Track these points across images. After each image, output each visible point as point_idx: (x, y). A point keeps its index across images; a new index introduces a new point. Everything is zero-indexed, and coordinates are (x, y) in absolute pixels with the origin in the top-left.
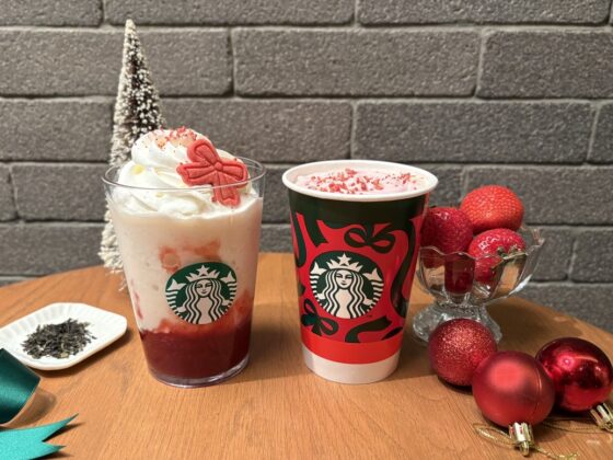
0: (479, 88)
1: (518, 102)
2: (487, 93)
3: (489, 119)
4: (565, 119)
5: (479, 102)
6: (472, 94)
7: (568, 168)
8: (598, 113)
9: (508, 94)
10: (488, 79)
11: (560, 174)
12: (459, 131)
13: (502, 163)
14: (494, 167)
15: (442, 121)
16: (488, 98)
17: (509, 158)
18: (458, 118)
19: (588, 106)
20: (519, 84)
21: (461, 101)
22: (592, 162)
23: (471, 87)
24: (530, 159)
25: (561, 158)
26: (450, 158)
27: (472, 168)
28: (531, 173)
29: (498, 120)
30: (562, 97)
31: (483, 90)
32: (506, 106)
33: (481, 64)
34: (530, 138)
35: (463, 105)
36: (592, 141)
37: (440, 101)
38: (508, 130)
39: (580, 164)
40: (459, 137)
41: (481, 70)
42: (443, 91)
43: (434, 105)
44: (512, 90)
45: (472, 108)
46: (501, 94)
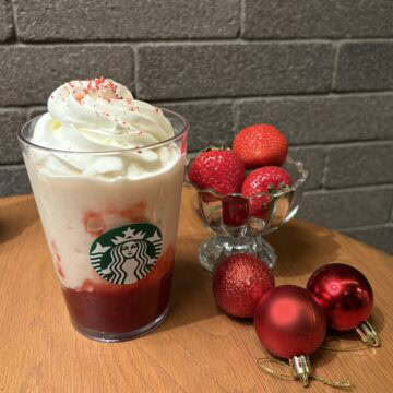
0: (243, 31)
1: (276, 42)
2: (249, 35)
3: (254, 58)
4: (313, 56)
5: (244, 43)
6: (238, 36)
7: (318, 97)
8: (338, 51)
9: (267, 35)
10: (250, 23)
11: (312, 102)
12: (228, 69)
13: (266, 95)
14: (260, 99)
15: (213, 60)
16: (251, 39)
17: (272, 91)
18: (227, 57)
19: (330, 45)
20: (276, 27)
21: (229, 43)
22: (336, 92)
23: (236, 30)
24: (288, 91)
25: (312, 89)
26: (223, 93)
27: (241, 101)
28: (289, 103)
29: (261, 59)
30: (310, 38)
31: (247, 32)
32: (266, 46)
33: (243, 10)
34: (288, 73)
35: (230, 46)
36: (334, 74)
37: (211, 43)
38: (270, 67)
39: (326, 93)
40: (229, 74)
41: (243, 15)
42: (213, 34)
43: (205, 47)
44: (270, 32)
45: (239, 48)
46: (262, 35)
